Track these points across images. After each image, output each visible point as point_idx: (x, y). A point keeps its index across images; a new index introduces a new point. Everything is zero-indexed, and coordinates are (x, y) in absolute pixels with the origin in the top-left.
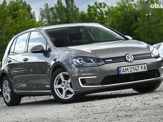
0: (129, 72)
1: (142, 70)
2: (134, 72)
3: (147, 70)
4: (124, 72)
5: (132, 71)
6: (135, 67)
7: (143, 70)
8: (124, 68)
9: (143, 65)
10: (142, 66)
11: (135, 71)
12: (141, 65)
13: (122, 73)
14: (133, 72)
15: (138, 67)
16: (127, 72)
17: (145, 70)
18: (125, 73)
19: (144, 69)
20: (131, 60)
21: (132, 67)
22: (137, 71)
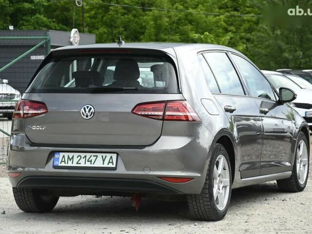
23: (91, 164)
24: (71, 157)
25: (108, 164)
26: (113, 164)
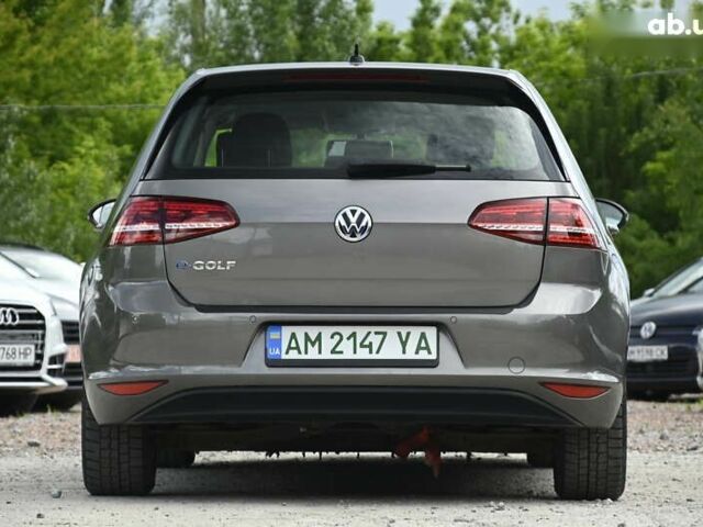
23: (371, 352)
24: (313, 338)
25: (417, 353)
26: (430, 353)
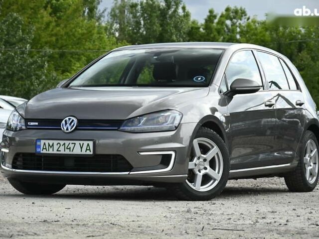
0: (55, 152)
1: (81, 151)
2: (65, 153)
3: (92, 153)
4: (45, 150)
5: (60, 151)
6: (67, 142)
7: (84, 152)
8: (47, 142)
9: (86, 143)
10: (83, 144)
11: (67, 152)
12: (81, 142)
13: (42, 152)
14: (62, 152)
15: (75, 144)
16: (51, 151)
17: (88, 152)
18: (47, 152)
19: (87, 150)
20: (67, 129)
21: (62, 142)
22: (71, 153)
